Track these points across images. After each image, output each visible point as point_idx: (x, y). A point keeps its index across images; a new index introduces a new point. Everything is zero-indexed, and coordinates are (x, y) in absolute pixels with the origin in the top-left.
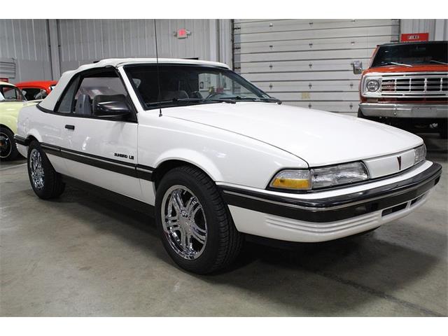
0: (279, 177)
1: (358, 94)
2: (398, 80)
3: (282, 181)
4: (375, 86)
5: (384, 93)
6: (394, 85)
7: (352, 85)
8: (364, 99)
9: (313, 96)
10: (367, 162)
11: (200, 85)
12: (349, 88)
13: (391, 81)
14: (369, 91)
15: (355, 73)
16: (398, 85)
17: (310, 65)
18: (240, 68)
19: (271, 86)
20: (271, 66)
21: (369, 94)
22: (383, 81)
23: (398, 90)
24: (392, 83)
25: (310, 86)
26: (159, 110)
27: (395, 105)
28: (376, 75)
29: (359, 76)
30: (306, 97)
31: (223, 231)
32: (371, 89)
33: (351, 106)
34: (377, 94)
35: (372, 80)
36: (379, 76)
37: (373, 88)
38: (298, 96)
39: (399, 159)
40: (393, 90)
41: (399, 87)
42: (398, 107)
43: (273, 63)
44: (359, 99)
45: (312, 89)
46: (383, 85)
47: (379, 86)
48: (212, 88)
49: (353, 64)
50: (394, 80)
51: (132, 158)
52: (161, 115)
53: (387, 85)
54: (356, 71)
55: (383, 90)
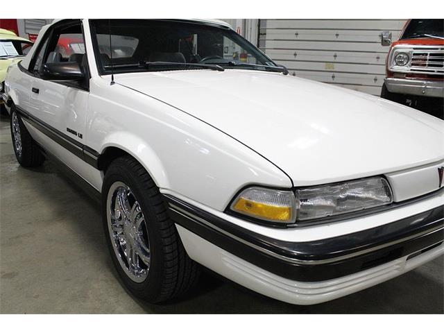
0: (244, 197)
1: (384, 67)
2: (431, 55)
3: (249, 205)
4: (405, 59)
5: (414, 68)
6: (426, 60)
7: (378, 58)
8: (391, 74)
9: (337, 67)
10: (392, 177)
11: (225, 50)
12: (375, 61)
13: (423, 54)
14: (397, 64)
15: (382, 45)
16: (430, 60)
17: (337, 35)
18: (265, 34)
19: (295, 55)
20: (297, 34)
21: (396, 68)
22: (414, 54)
23: (429, 65)
24: (423, 57)
25: (335, 56)
26: (111, 76)
27: (425, 82)
28: (406, 47)
29: (386, 49)
30: (329, 68)
31: (169, 259)
32: (400, 63)
33: (376, 80)
34: (406, 69)
35: (401, 53)
36: (410, 48)
37: (401, 62)
38: (322, 66)
39: (440, 171)
40: (425, 65)
41: (431, 63)
42: (428, 84)
43: (299, 31)
44: (384, 72)
45: (337, 60)
46: (413, 59)
47: (408, 60)
48: (236, 53)
49: (382, 36)
50: (427, 54)
51: (81, 136)
52: (113, 83)
53: (418, 59)
54: (385, 42)
55: (412, 65)
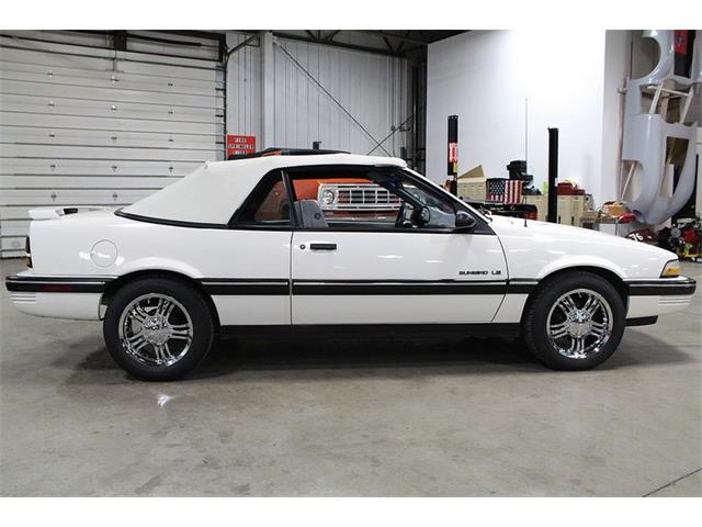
0: (667, 268)
2: (352, 192)
16: (352, 197)
26: (523, 220)
50: (349, 192)
51: (499, 273)
52: (526, 225)
